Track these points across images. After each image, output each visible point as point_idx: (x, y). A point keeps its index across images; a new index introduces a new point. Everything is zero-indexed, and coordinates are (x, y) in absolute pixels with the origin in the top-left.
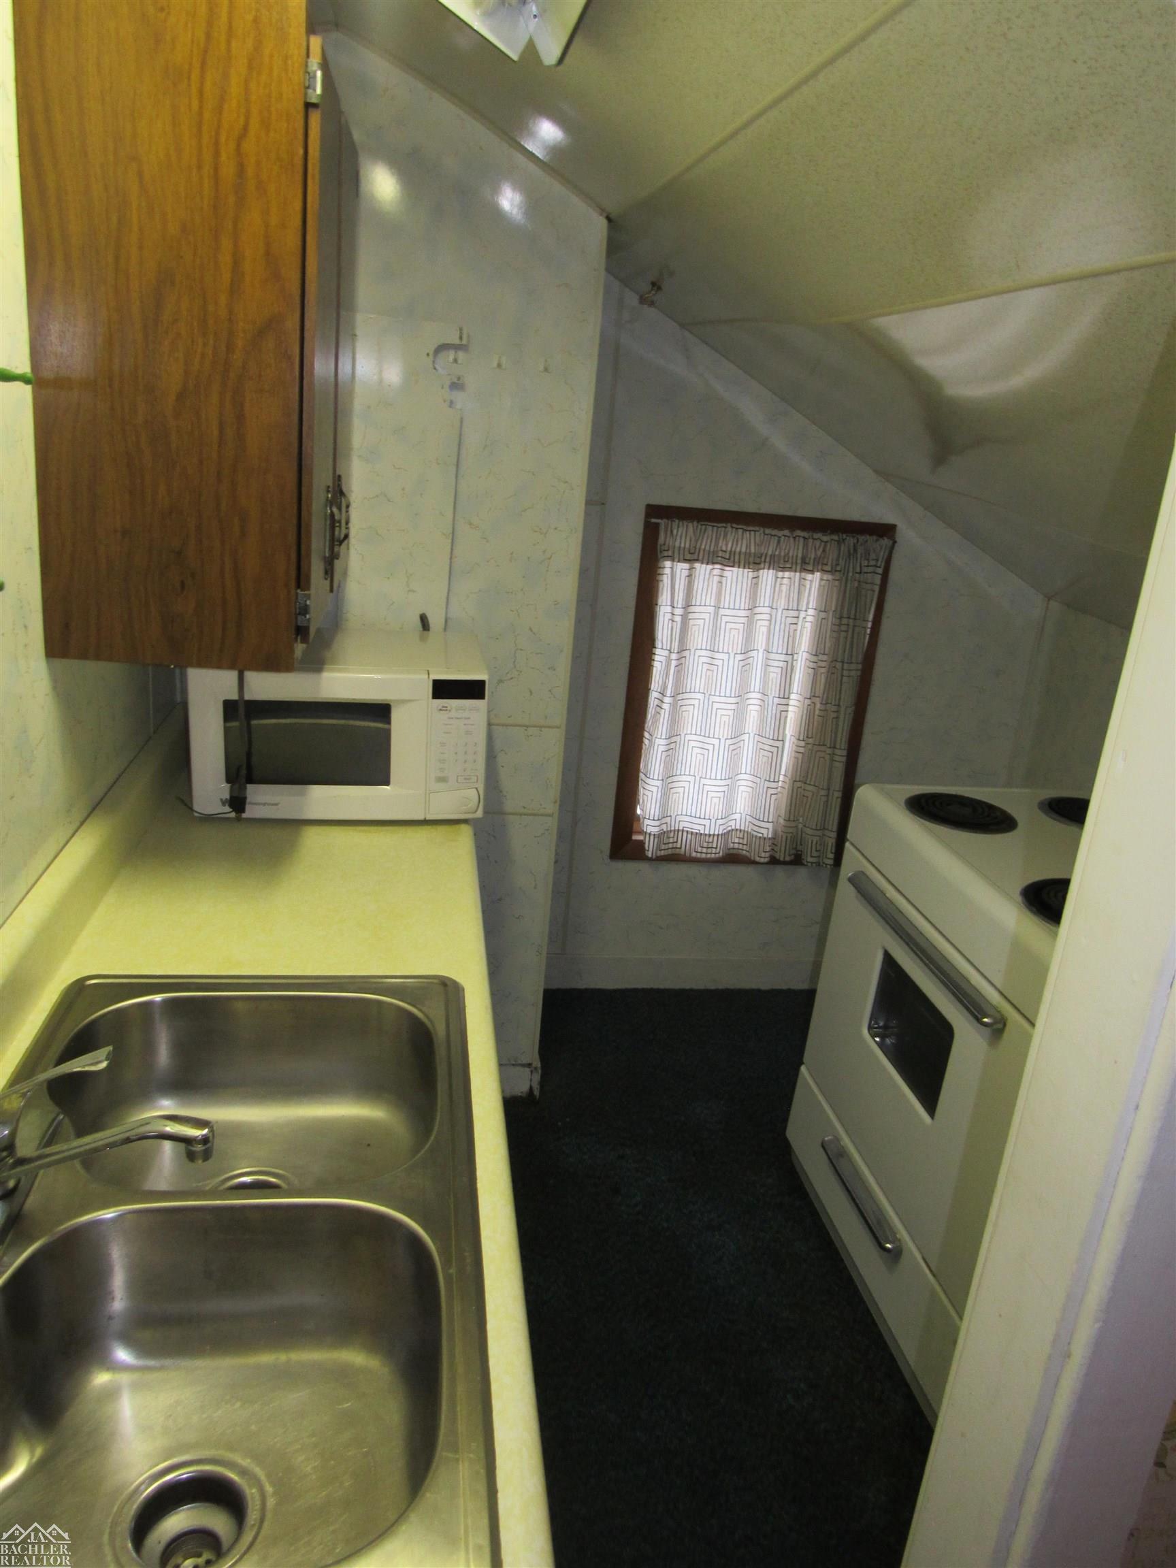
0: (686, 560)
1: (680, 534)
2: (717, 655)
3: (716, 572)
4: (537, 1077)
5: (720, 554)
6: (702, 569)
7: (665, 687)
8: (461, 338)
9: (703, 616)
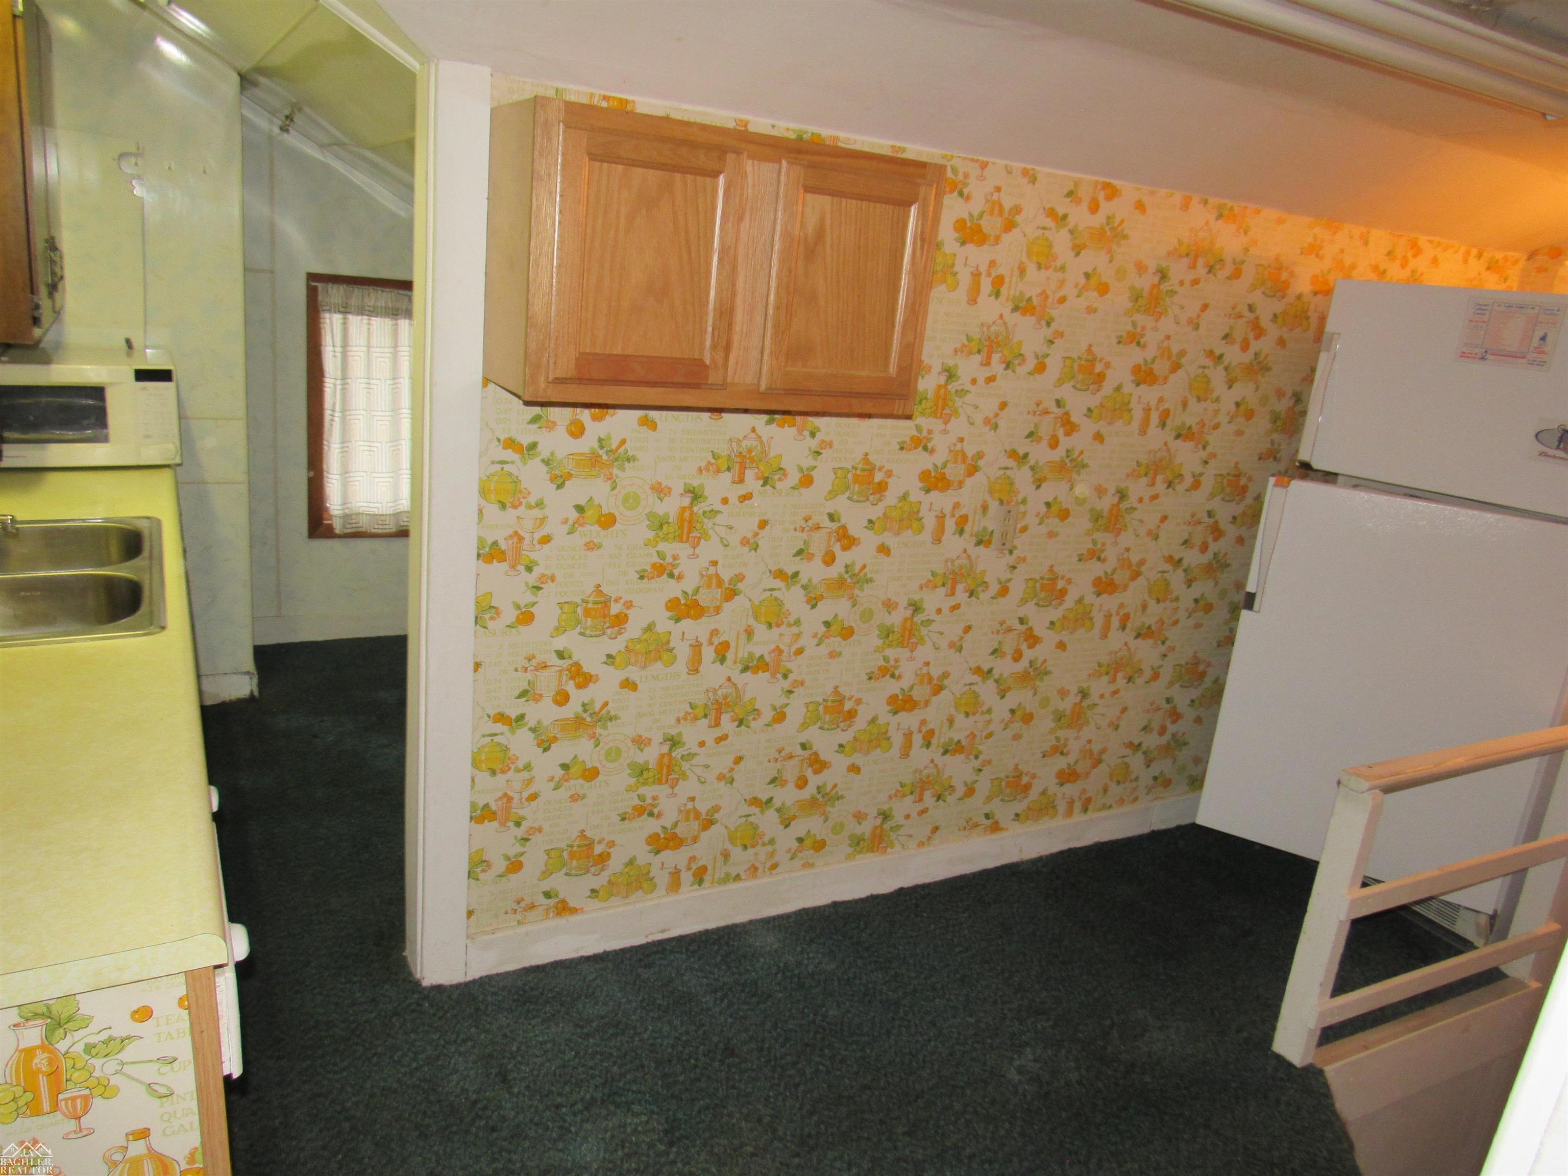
0: (340, 312)
1: (334, 294)
2: (373, 382)
3: (365, 321)
4: (255, 680)
5: (367, 308)
6: (354, 320)
7: (334, 404)
8: (138, 149)
9: (359, 354)
